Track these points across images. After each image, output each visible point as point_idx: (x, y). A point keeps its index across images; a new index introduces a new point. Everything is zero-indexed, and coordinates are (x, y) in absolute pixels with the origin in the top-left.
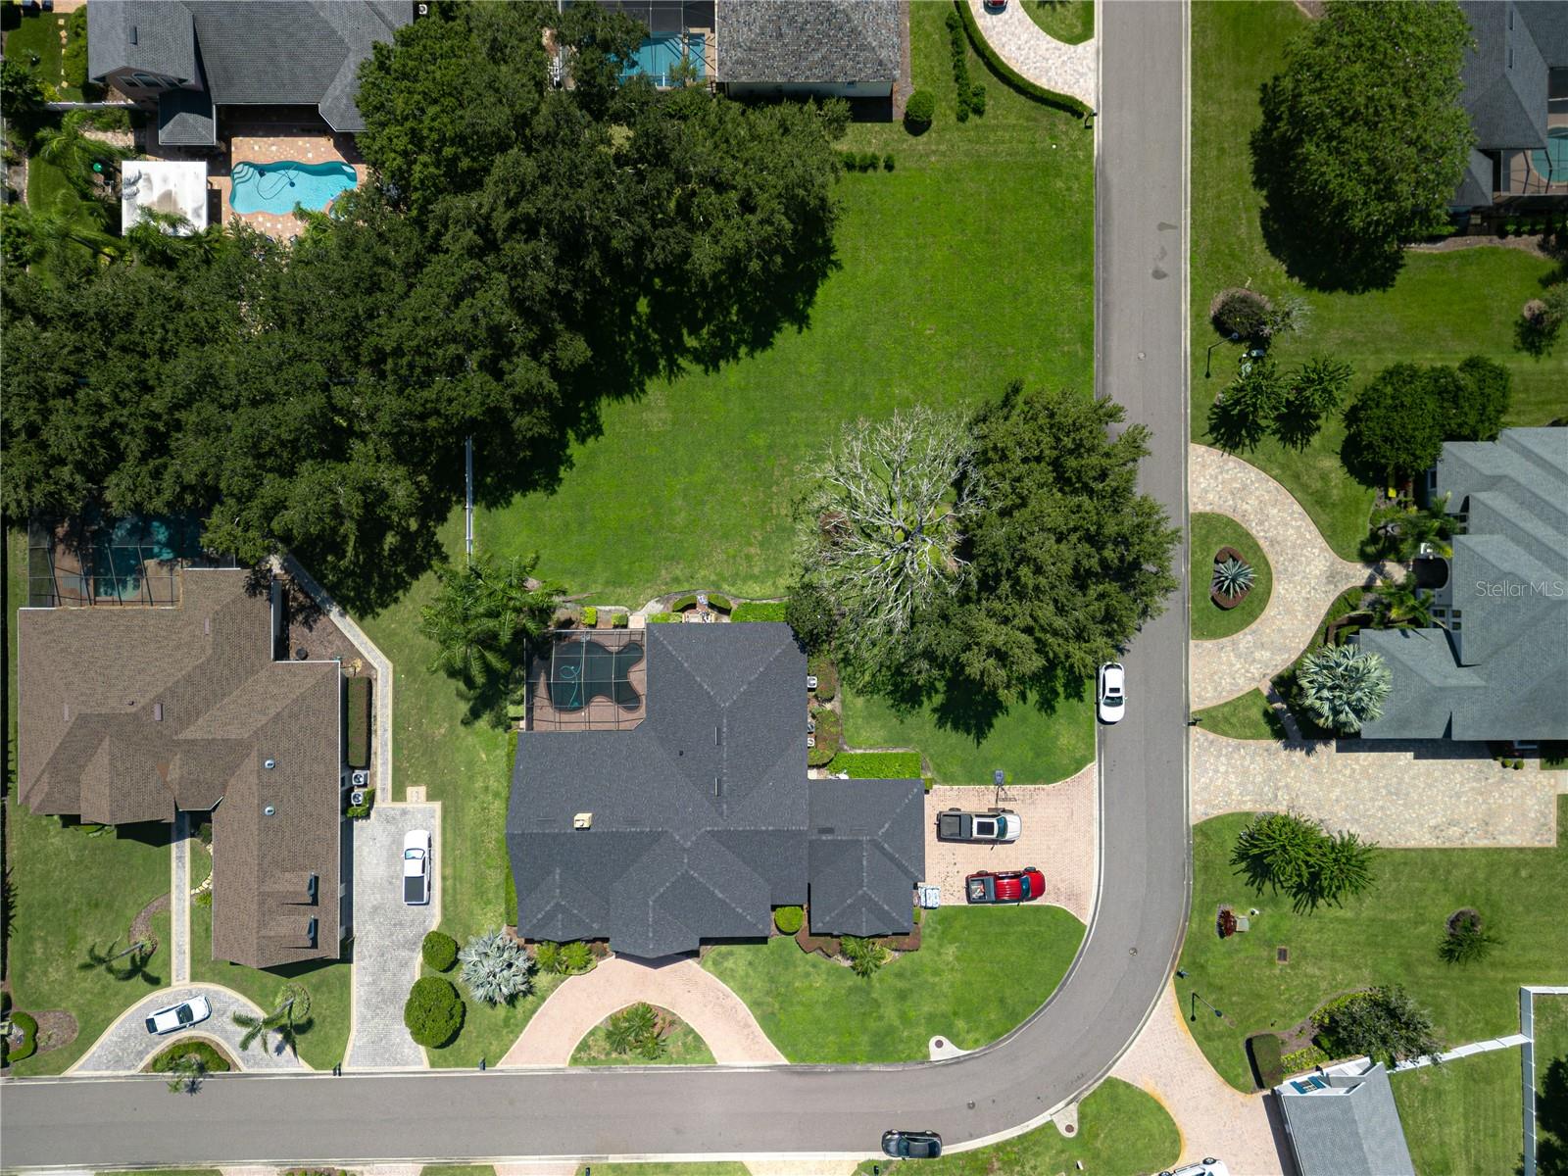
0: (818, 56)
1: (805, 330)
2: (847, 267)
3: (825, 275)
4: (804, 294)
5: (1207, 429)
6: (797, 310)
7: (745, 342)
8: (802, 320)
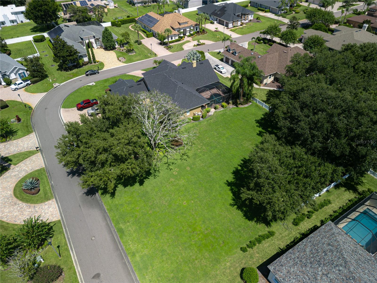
0: (308, 250)
1: (226, 182)
2: (229, 206)
3: (234, 200)
4: (235, 192)
5: (54, 228)
6: (233, 186)
7: (241, 170)
8: (229, 184)
